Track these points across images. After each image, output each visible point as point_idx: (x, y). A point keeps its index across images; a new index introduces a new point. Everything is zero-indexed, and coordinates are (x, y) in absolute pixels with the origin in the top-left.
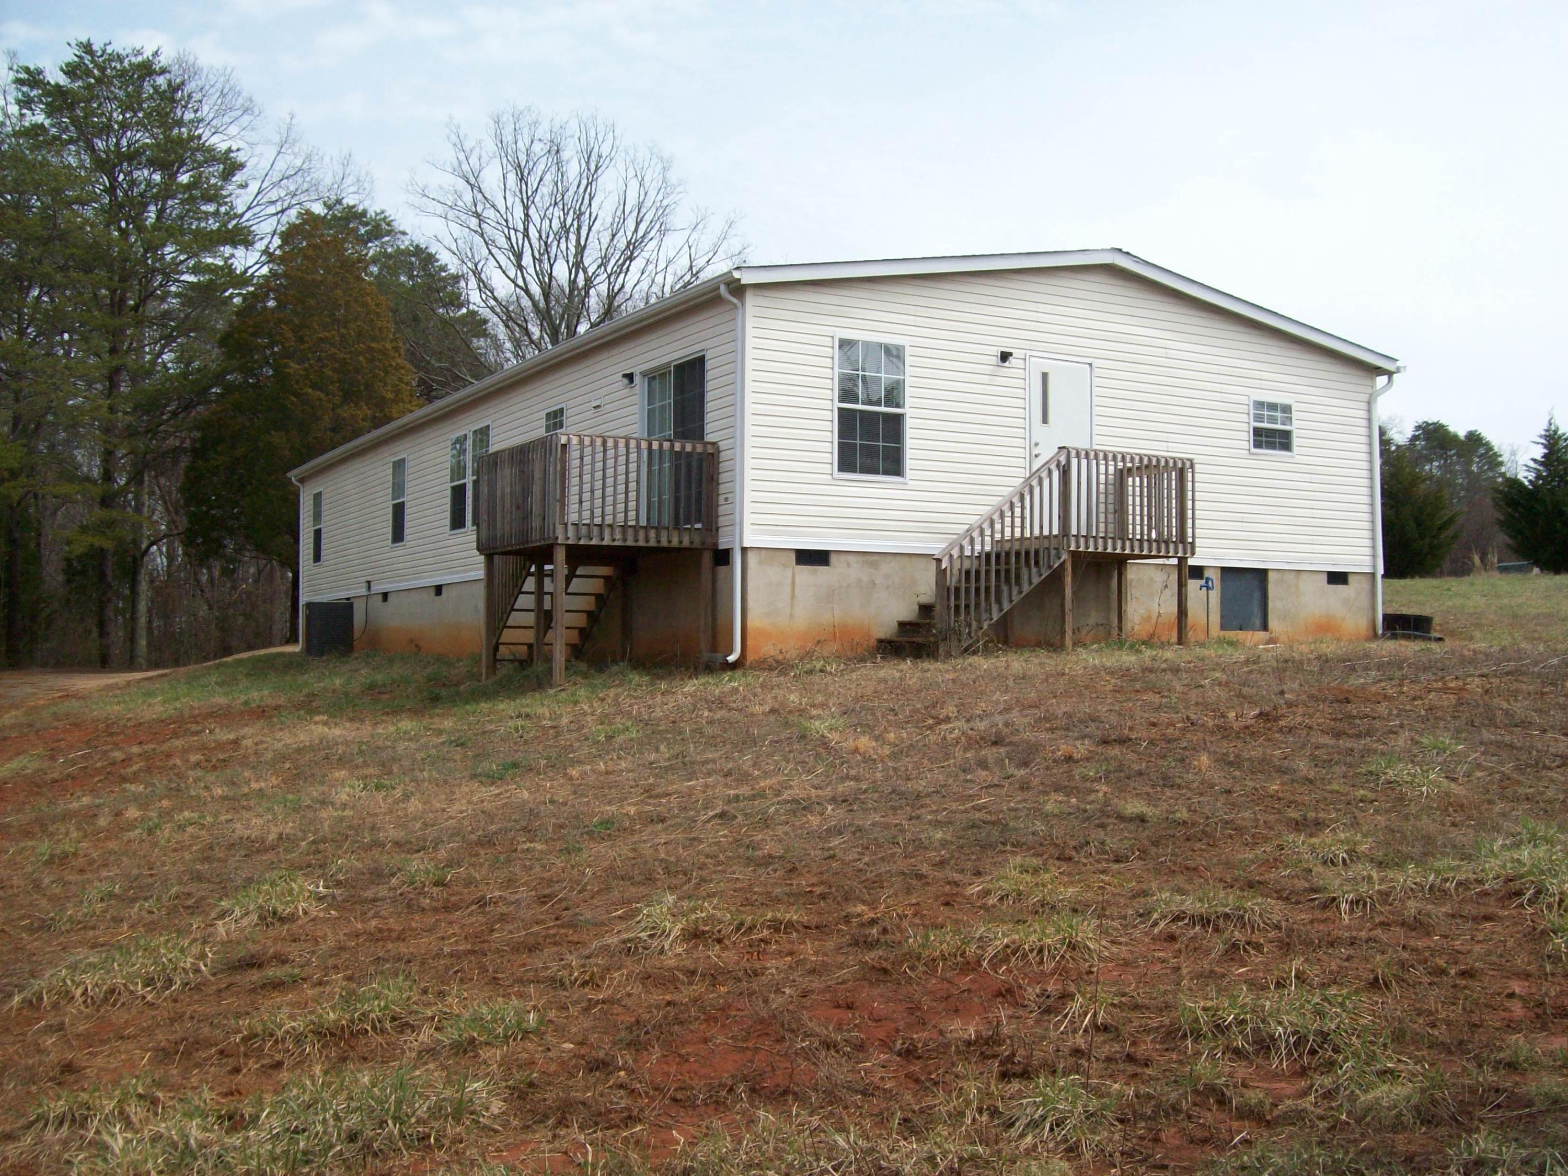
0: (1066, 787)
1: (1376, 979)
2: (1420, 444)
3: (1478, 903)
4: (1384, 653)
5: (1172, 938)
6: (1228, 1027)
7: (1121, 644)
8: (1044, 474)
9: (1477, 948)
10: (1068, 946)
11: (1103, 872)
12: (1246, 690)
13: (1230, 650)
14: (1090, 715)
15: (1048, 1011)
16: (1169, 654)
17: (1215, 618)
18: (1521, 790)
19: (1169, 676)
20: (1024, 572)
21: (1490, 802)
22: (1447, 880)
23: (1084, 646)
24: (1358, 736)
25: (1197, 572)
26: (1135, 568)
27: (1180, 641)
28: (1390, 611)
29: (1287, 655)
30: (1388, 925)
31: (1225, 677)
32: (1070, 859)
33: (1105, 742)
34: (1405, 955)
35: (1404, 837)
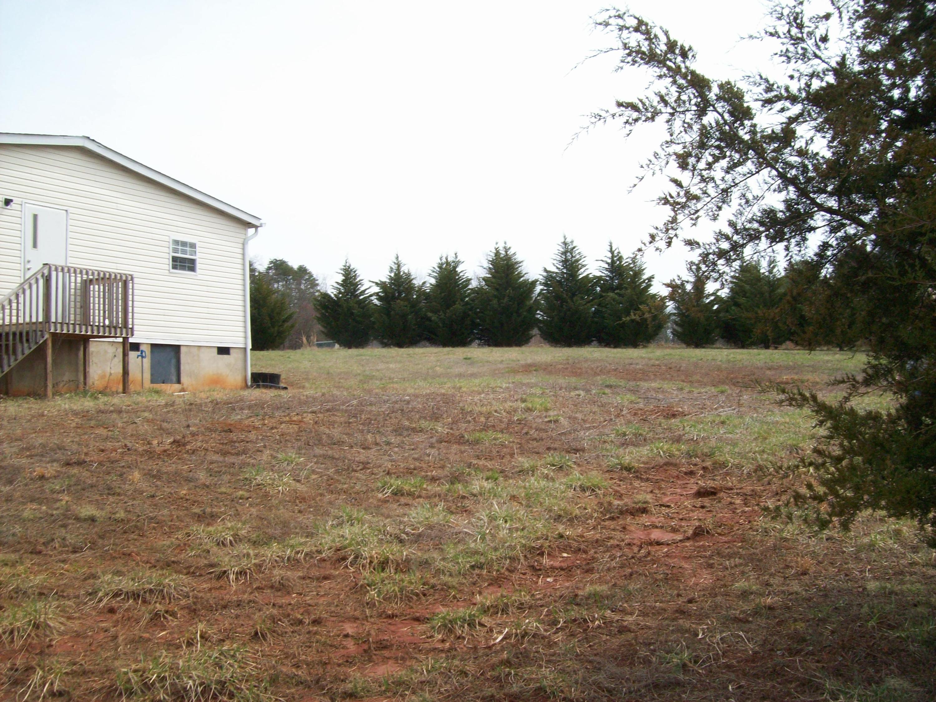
0: (38, 498)
1: (256, 633)
2: (271, 272)
3: (319, 567)
4: (252, 398)
5: (112, 611)
6: (153, 684)
7: (85, 393)
8: (33, 281)
9: (321, 601)
10: (34, 626)
11: (64, 561)
12: (165, 425)
13: (156, 397)
14: (58, 445)
15: (16, 683)
16: (116, 400)
17: (147, 375)
18: (340, 486)
19: (115, 416)
20: (19, 346)
21: (322, 495)
22: (298, 553)
23: (61, 395)
24: (238, 454)
25: (136, 347)
26: (95, 344)
27: (124, 391)
28: (255, 371)
29: (192, 400)
30: (262, 589)
31: (151, 416)
32: (40, 552)
33: (68, 464)
34: (275, 611)
35: (269, 523)
